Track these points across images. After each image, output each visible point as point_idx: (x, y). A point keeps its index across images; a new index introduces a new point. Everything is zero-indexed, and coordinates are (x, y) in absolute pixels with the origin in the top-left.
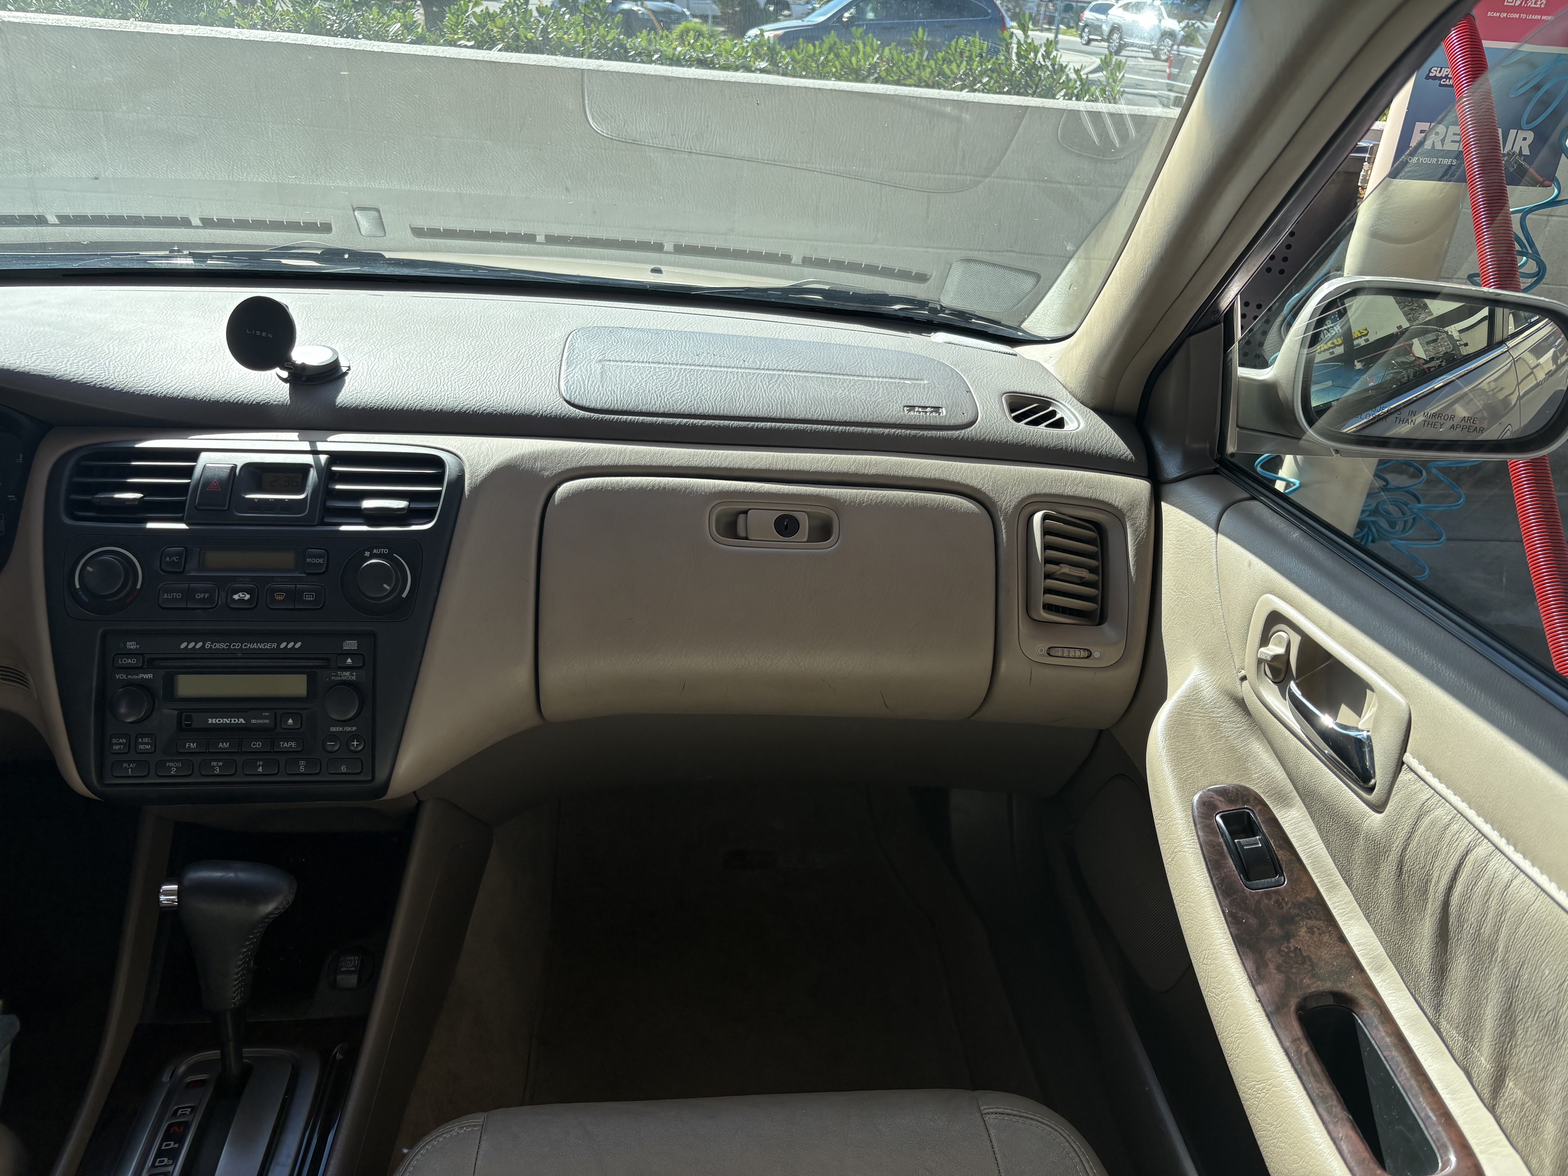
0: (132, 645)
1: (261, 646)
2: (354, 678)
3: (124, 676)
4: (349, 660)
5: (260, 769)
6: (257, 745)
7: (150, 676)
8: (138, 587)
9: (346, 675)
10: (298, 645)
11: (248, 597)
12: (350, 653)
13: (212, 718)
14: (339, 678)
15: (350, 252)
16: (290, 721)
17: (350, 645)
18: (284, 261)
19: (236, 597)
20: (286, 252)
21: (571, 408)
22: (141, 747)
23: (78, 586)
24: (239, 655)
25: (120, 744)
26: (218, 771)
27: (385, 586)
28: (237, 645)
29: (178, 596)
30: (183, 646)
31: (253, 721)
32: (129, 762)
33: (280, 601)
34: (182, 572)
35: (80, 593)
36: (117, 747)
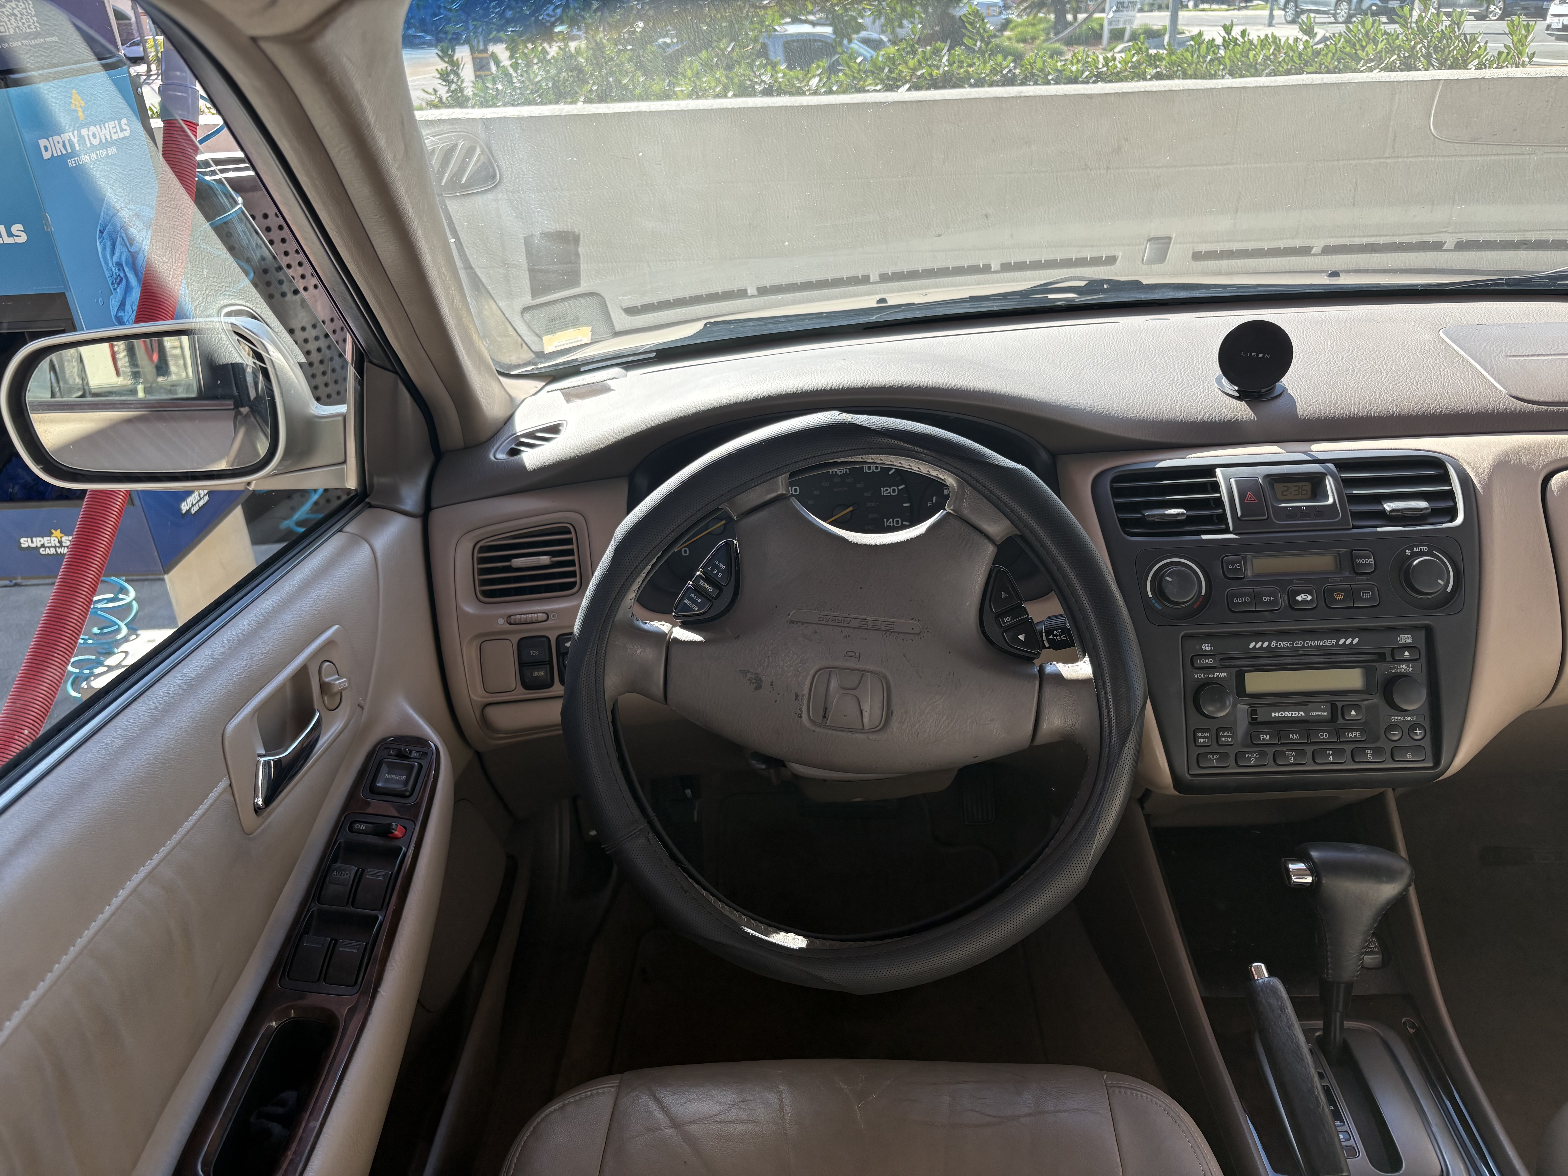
0: (1207, 647)
1: (1321, 643)
2: (1411, 670)
3: (1202, 676)
4: (1407, 653)
5: (1331, 758)
6: (1324, 736)
7: (1225, 674)
8: (1203, 593)
9: (1403, 668)
10: (1356, 641)
11: (1309, 598)
12: (1407, 647)
13: (1275, 712)
14: (1396, 671)
15: (1108, 282)
16: (1353, 712)
17: (1405, 639)
18: (1051, 296)
19: (1299, 598)
20: (1046, 288)
21: (1522, 403)
22: (1223, 739)
23: (1150, 596)
24: (1301, 652)
25: (1205, 737)
26: (1292, 761)
27: (1439, 581)
28: (1299, 644)
29: (1248, 599)
30: (1252, 645)
31: (1313, 714)
32: (1213, 754)
33: (1339, 601)
34: (1244, 578)
35: (1154, 601)
36: (1203, 740)
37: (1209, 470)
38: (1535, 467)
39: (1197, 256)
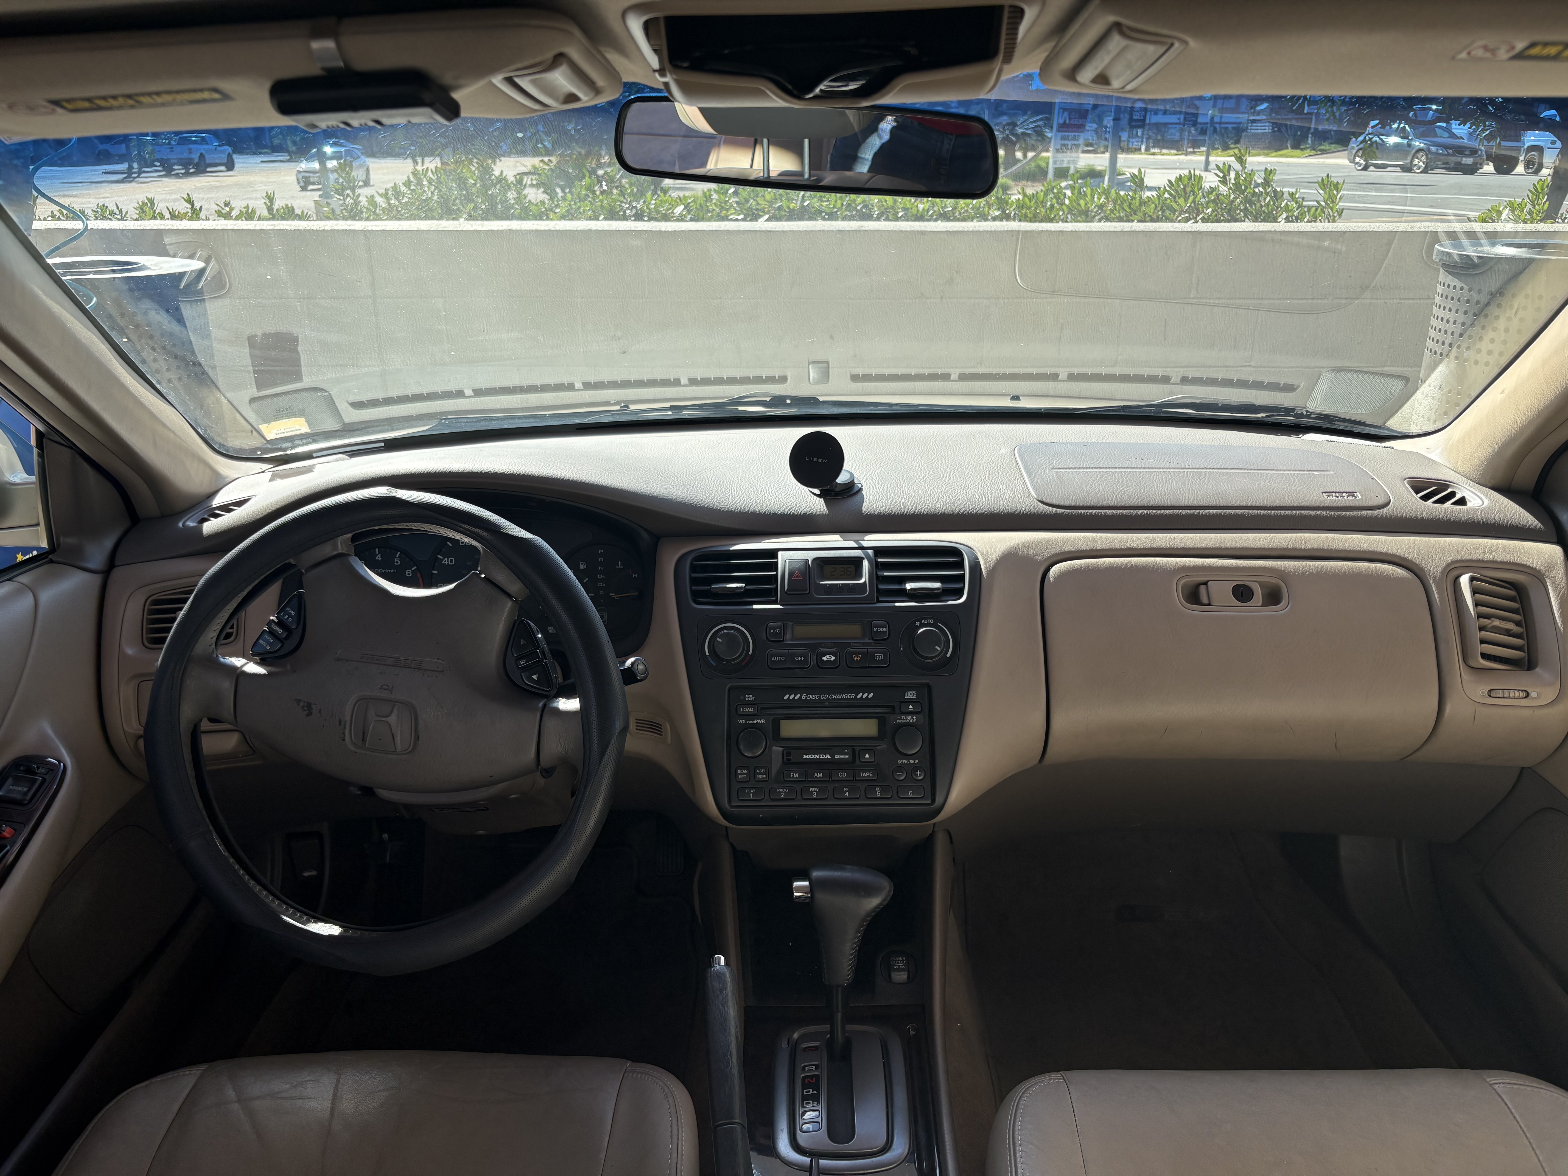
0: (749, 697)
1: (843, 696)
2: (914, 721)
3: (744, 721)
4: (911, 707)
5: (847, 794)
6: (843, 775)
7: (763, 721)
8: (750, 653)
9: (908, 719)
10: (871, 695)
11: (833, 658)
12: (911, 702)
13: (806, 754)
14: (903, 721)
15: (791, 398)
16: (867, 756)
17: (911, 695)
18: (741, 408)
19: (825, 659)
20: (740, 401)
21: (1045, 506)
22: (759, 776)
23: (707, 654)
24: (827, 704)
25: (744, 774)
26: (815, 796)
27: (937, 647)
28: (825, 697)
29: (783, 658)
30: (786, 697)
31: (837, 757)
32: (750, 789)
33: (857, 661)
34: (783, 641)
35: (710, 659)
36: (741, 777)
37: (773, 553)
38: (1039, 558)
39: (855, 378)
